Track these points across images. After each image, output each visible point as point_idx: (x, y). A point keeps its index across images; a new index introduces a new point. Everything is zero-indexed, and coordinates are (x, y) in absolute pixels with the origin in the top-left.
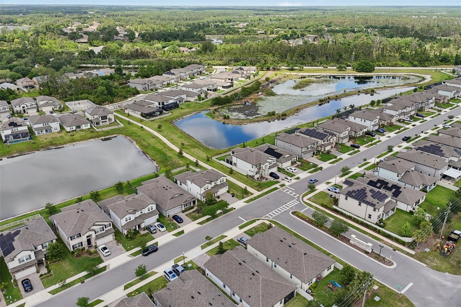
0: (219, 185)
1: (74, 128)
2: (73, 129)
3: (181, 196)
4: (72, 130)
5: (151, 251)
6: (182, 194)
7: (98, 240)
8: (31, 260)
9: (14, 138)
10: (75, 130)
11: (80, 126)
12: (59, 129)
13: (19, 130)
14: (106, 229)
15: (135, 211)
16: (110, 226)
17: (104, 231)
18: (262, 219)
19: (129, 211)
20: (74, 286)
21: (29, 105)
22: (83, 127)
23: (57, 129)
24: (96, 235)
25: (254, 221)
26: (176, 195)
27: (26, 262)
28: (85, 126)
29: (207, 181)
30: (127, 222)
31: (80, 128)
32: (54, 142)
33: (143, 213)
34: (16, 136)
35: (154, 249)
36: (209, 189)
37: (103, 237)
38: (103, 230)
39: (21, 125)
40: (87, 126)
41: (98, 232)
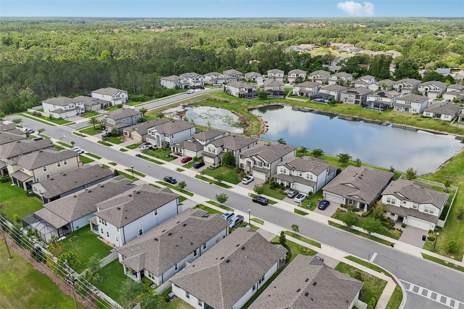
0: (420, 213)
1: (431, 115)
2: (429, 115)
3: (356, 189)
4: (427, 116)
5: (258, 200)
6: (357, 188)
7: (254, 170)
8: (214, 154)
9: (375, 106)
10: (431, 117)
11: (440, 115)
12: (418, 111)
13: (383, 100)
14: (264, 167)
15: (293, 169)
16: (268, 167)
17: (262, 168)
18: (393, 279)
19: (288, 164)
20: (206, 182)
21: (432, 88)
22: (443, 118)
23: (416, 111)
24: (255, 166)
25: (380, 270)
26: (350, 185)
27: (211, 152)
28: (445, 117)
29: (399, 194)
30: (282, 173)
31: (440, 117)
32: (394, 119)
33: (302, 177)
34: (377, 105)
35: (261, 201)
36: (396, 205)
37: (258, 171)
38: (261, 166)
39: (386, 97)
40: (447, 118)
41: (257, 164)
